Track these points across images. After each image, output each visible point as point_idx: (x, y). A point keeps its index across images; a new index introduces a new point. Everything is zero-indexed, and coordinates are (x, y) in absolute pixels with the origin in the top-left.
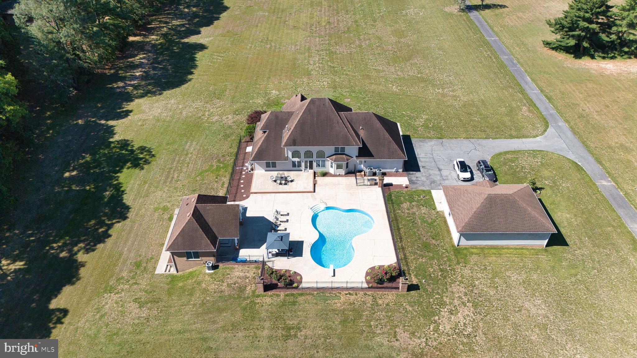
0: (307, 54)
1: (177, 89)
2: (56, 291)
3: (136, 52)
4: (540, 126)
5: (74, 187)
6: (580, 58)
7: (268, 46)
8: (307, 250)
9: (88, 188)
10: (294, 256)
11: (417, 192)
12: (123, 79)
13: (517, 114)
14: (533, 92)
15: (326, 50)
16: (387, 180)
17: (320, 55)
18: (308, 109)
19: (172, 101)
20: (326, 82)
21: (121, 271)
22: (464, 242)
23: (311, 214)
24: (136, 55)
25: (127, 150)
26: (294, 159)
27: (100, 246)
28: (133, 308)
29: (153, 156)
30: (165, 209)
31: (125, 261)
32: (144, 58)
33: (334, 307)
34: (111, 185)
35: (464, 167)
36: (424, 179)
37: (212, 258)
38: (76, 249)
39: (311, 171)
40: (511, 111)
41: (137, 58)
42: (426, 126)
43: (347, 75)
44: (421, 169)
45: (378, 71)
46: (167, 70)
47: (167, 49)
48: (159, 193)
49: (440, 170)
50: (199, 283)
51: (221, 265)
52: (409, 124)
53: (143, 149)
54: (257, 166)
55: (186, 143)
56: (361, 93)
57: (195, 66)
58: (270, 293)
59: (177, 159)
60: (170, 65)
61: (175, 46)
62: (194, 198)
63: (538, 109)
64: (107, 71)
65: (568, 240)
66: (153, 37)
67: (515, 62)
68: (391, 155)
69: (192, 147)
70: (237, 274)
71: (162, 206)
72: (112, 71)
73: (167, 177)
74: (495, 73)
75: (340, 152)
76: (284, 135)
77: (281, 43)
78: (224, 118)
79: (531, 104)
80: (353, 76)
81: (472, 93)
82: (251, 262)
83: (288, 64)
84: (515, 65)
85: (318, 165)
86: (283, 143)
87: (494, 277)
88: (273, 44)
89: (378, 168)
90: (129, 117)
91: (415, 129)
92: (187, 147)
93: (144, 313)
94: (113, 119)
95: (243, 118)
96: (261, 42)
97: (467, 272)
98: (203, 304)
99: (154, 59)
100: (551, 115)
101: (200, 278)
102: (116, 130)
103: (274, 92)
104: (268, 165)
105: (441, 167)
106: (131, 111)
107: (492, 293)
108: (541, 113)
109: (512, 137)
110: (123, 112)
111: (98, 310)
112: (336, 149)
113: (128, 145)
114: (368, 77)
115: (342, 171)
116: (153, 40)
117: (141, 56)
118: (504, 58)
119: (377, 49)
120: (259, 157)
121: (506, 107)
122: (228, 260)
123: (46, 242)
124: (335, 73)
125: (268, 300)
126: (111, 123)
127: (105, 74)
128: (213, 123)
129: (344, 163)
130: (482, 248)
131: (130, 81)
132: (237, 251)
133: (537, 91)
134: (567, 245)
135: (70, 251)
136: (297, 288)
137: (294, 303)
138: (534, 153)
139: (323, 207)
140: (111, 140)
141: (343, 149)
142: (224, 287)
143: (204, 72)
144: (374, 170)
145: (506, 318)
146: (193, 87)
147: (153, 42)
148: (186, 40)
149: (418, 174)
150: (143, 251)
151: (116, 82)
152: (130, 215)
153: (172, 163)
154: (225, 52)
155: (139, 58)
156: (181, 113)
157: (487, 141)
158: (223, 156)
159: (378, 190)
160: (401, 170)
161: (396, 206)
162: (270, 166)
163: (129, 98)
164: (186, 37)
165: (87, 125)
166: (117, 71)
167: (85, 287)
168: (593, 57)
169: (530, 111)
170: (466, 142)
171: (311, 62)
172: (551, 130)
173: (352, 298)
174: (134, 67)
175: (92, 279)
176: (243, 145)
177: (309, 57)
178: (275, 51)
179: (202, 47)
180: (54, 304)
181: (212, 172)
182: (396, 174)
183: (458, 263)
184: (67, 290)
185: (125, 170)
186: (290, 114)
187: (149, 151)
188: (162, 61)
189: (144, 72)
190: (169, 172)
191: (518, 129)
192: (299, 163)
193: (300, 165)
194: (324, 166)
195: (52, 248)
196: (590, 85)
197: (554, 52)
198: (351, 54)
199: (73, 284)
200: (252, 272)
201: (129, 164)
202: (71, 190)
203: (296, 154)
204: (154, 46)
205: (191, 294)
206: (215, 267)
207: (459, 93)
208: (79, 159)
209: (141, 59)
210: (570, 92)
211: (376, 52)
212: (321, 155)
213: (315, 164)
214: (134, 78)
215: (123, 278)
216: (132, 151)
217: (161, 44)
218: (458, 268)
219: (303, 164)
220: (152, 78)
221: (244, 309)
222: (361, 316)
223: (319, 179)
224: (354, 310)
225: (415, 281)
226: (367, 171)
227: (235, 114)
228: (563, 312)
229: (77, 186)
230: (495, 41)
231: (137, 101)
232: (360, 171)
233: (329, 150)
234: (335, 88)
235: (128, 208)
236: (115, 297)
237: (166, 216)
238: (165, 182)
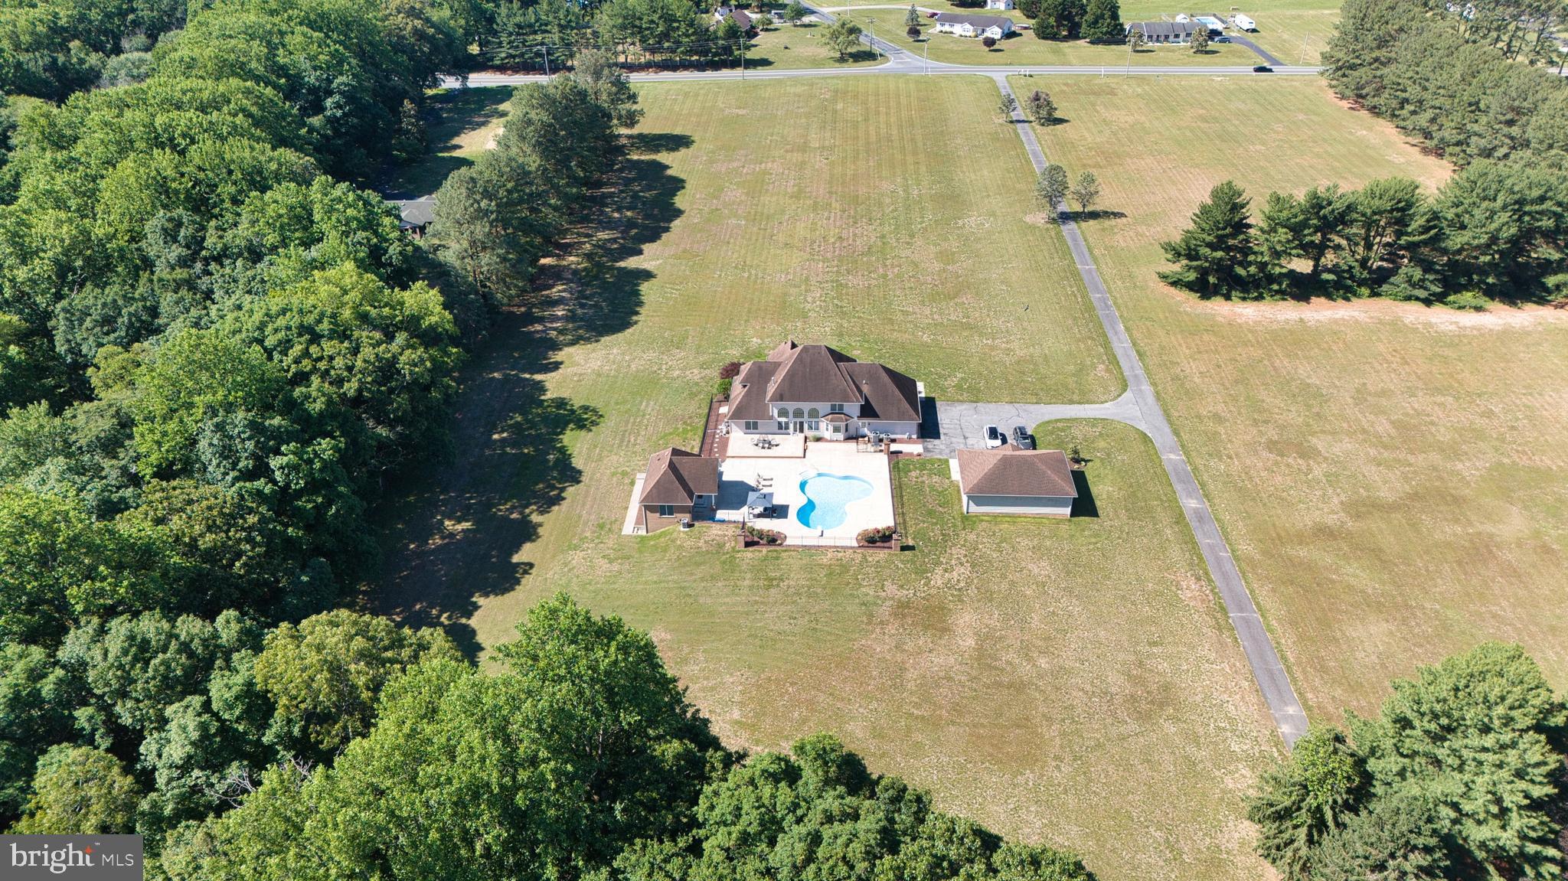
0: (803, 287)
1: (620, 334)
2: (517, 547)
3: (551, 282)
4: (1114, 389)
5: (508, 450)
6: (1208, 298)
7: (746, 275)
8: (792, 513)
9: (526, 451)
10: (778, 517)
11: (932, 462)
12: (541, 320)
13: (1088, 374)
14: (1121, 345)
15: (832, 281)
16: (894, 447)
17: (823, 289)
18: (800, 359)
19: (615, 351)
20: (828, 327)
21: (583, 531)
22: (974, 509)
23: (800, 479)
24: (552, 286)
25: (565, 410)
26: (780, 419)
27: (555, 508)
28: (604, 564)
29: (601, 416)
30: (624, 474)
31: (586, 523)
32: (564, 291)
33: (820, 562)
34: (554, 448)
35: (993, 433)
36: (943, 447)
37: (688, 515)
38: (527, 511)
39: (802, 436)
40: (1081, 370)
41: (554, 290)
42: (959, 387)
43: (860, 317)
44: (942, 437)
45: (905, 313)
46: (602, 308)
47: (596, 277)
48: (615, 458)
49: (965, 438)
50: (673, 541)
51: (697, 524)
52: (937, 384)
53: (586, 409)
54: (734, 427)
55: (641, 402)
56: (876, 344)
57: (641, 304)
58: (751, 549)
59: (632, 420)
60: (604, 301)
61: (607, 273)
62: (668, 452)
63: (1120, 368)
64: (515, 309)
65: (1100, 512)
66: (572, 258)
67: (1110, 302)
68: (901, 416)
69: (650, 407)
70: (715, 532)
71: (620, 470)
72: (523, 309)
73: (622, 441)
74: (1075, 319)
75: (836, 411)
76: (769, 389)
77: (765, 269)
78: (688, 373)
79: (1113, 360)
80: (869, 320)
81: (1033, 346)
82: (730, 522)
83: (775, 301)
84: (1108, 307)
85: (810, 428)
86: (768, 398)
87: (1002, 542)
88: (753, 272)
89: (886, 433)
90: (560, 371)
91: (944, 390)
92: (642, 407)
93: (616, 567)
94: (539, 372)
95: (715, 373)
96: (736, 267)
97: (972, 537)
98: (679, 558)
99: (579, 292)
100: (1136, 376)
101: (675, 535)
102: (548, 385)
103: (755, 340)
104: (748, 426)
105: (967, 435)
106: (561, 363)
107: (995, 556)
108: (1122, 374)
109: (1071, 402)
110: (551, 363)
111: (566, 564)
112: (833, 407)
113: (566, 404)
114: (891, 321)
115: (841, 436)
116: (573, 263)
117: (560, 288)
118: (1094, 296)
119: (909, 281)
120: (737, 415)
121: (1076, 364)
122: (703, 519)
123: (489, 505)
124: (843, 314)
125: (749, 555)
126: (538, 377)
127: (513, 313)
128: (674, 379)
129: (843, 425)
130: (995, 516)
131: (551, 322)
132: (714, 511)
133: (1128, 344)
134: (1096, 515)
135: (521, 513)
136: (780, 545)
137: (777, 558)
138: (1093, 422)
139: (814, 473)
140: (543, 398)
141: (841, 407)
142: (701, 543)
143: (654, 311)
144: (882, 436)
145: (1004, 576)
146: (641, 332)
147: (573, 266)
148: (622, 264)
149: (936, 442)
150: (605, 514)
151: (532, 324)
152: (583, 479)
153: (626, 425)
154: (681, 283)
155: (558, 290)
156: (629, 366)
157: (1036, 406)
158: (690, 418)
159: (884, 458)
160: (914, 437)
161: (902, 474)
162: (751, 427)
163: (556, 346)
164: (622, 259)
165: (507, 379)
166: (530, 309)
167: (547, 545)
168: (1228, 297)
169: (1107, 370)
170: (1008, 407)
171: (809, 299)
172: (1128, 394)
173: (840, 555)
174: (555, 303)
175: (552, 538)
176: (715, 405)
177: (806, 291)
178: (755, 282)
179: (648, 275)
180: (516, 559)
181: (678, 435)
182: (910, 440)
183: (964, 529)
184: (527, 547)
185: (568, 432)
186: (777, 365)
187: (595, 411)
188: (592, 295)
189: (568, 310)
190: (623, 435)
191: (1083, 393)
192: (787, 424)
193: (787, 428)
194: (817, 429)
195: (500, 510)
196: (1206, 337)
197: (1172, 289)
198: (869, 287)
199: (534, 541)
200: (731, 531)
201: (571, 426)
202: (505, 453)
203: (783, 413)
204: (575, 272)
205: (665, 551)
206: (690, 526)
207: (1015, 345)
208: (506, 421)
209: (560, 291)
210: (1174, 347)
211: (908, 285)
212: (814, 413)
213: (806, 426)
214: (557, 319)
215: (586, 537)
216: (573, 412)
217: (585, 269)
218: (963, 534)
219: (791, 426)
220: (582, 320)
221: (724, 562)
222: (848, 571)
223: (811, 445)
224: (841, 565)
225: (911, 543)
226: (871, 435)
227: (702, 368)
228: (1068, 573)
229: (512, 449)
230: (1090, 271)
231: (567, 350)
232: (864, 437)
233: (824, 407)
234: (841, 335)
235: (580, 472)
236: (581, 554)
237: (627, 481)
238: (620, 446)
